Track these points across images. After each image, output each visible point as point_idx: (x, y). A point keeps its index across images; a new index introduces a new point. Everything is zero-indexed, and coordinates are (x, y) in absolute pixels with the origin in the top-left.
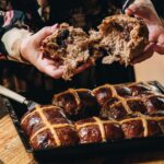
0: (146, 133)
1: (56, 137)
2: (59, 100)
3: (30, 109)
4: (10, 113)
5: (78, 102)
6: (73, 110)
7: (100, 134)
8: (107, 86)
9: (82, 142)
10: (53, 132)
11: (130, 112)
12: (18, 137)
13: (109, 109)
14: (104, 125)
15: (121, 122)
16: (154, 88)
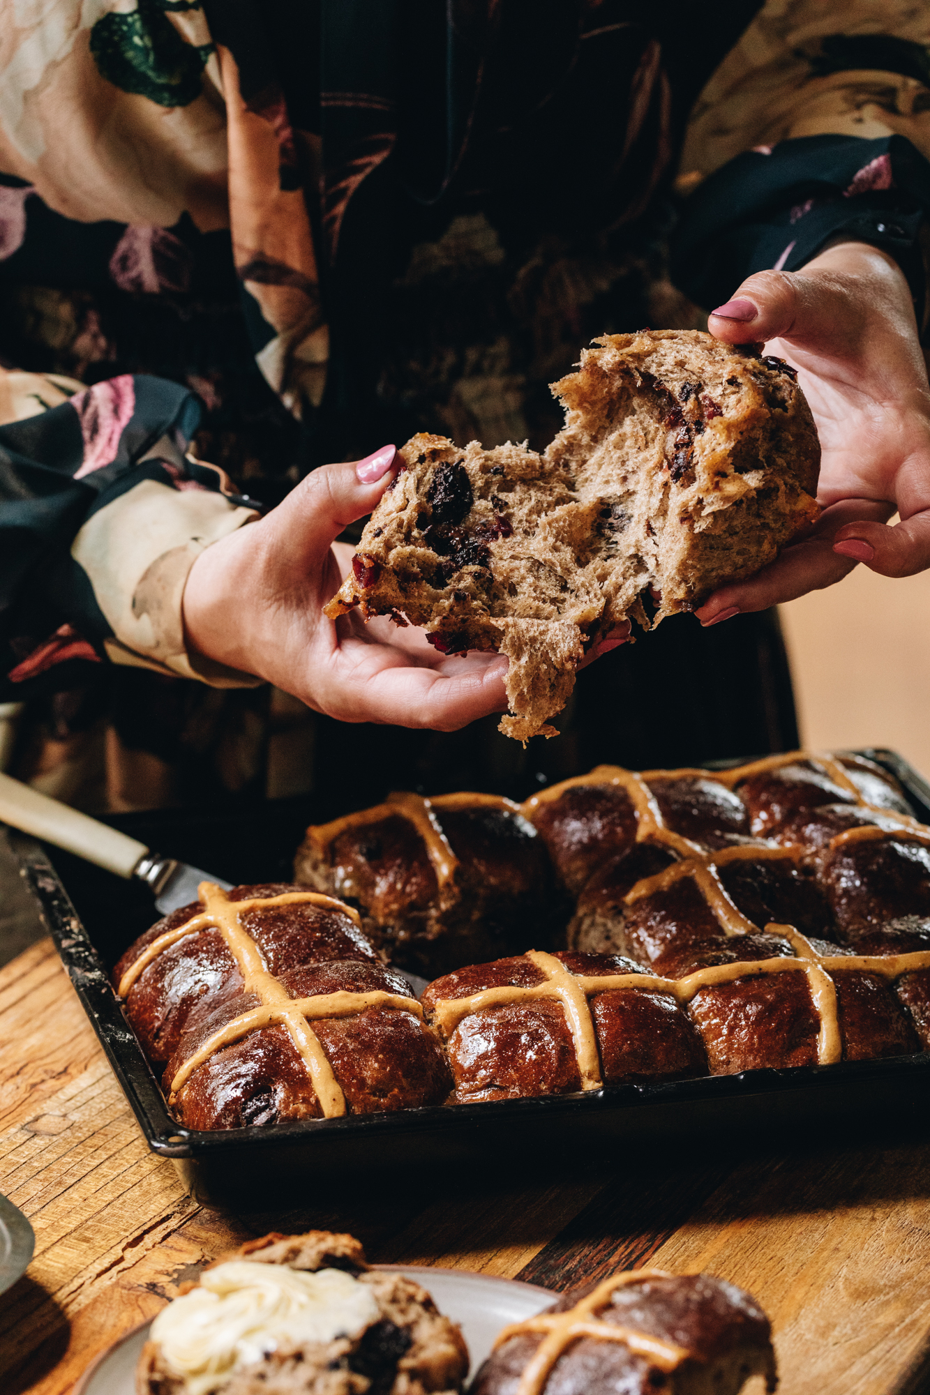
0: (826, 1045)
1: (316, 1067)
2: (333, 855)
3: (169, 907)
4: (58, 929)
5: (444, 871)
6: (412, 914)
7: (567, 1051)
8: (607, 777)
9: (467, 1094)
10: (301, 1037)
11: (734, 927)
12: (103, 1067)
13: (617, 911)
14: (591, 997)
15: (687, 983)
16: (875, 790)
